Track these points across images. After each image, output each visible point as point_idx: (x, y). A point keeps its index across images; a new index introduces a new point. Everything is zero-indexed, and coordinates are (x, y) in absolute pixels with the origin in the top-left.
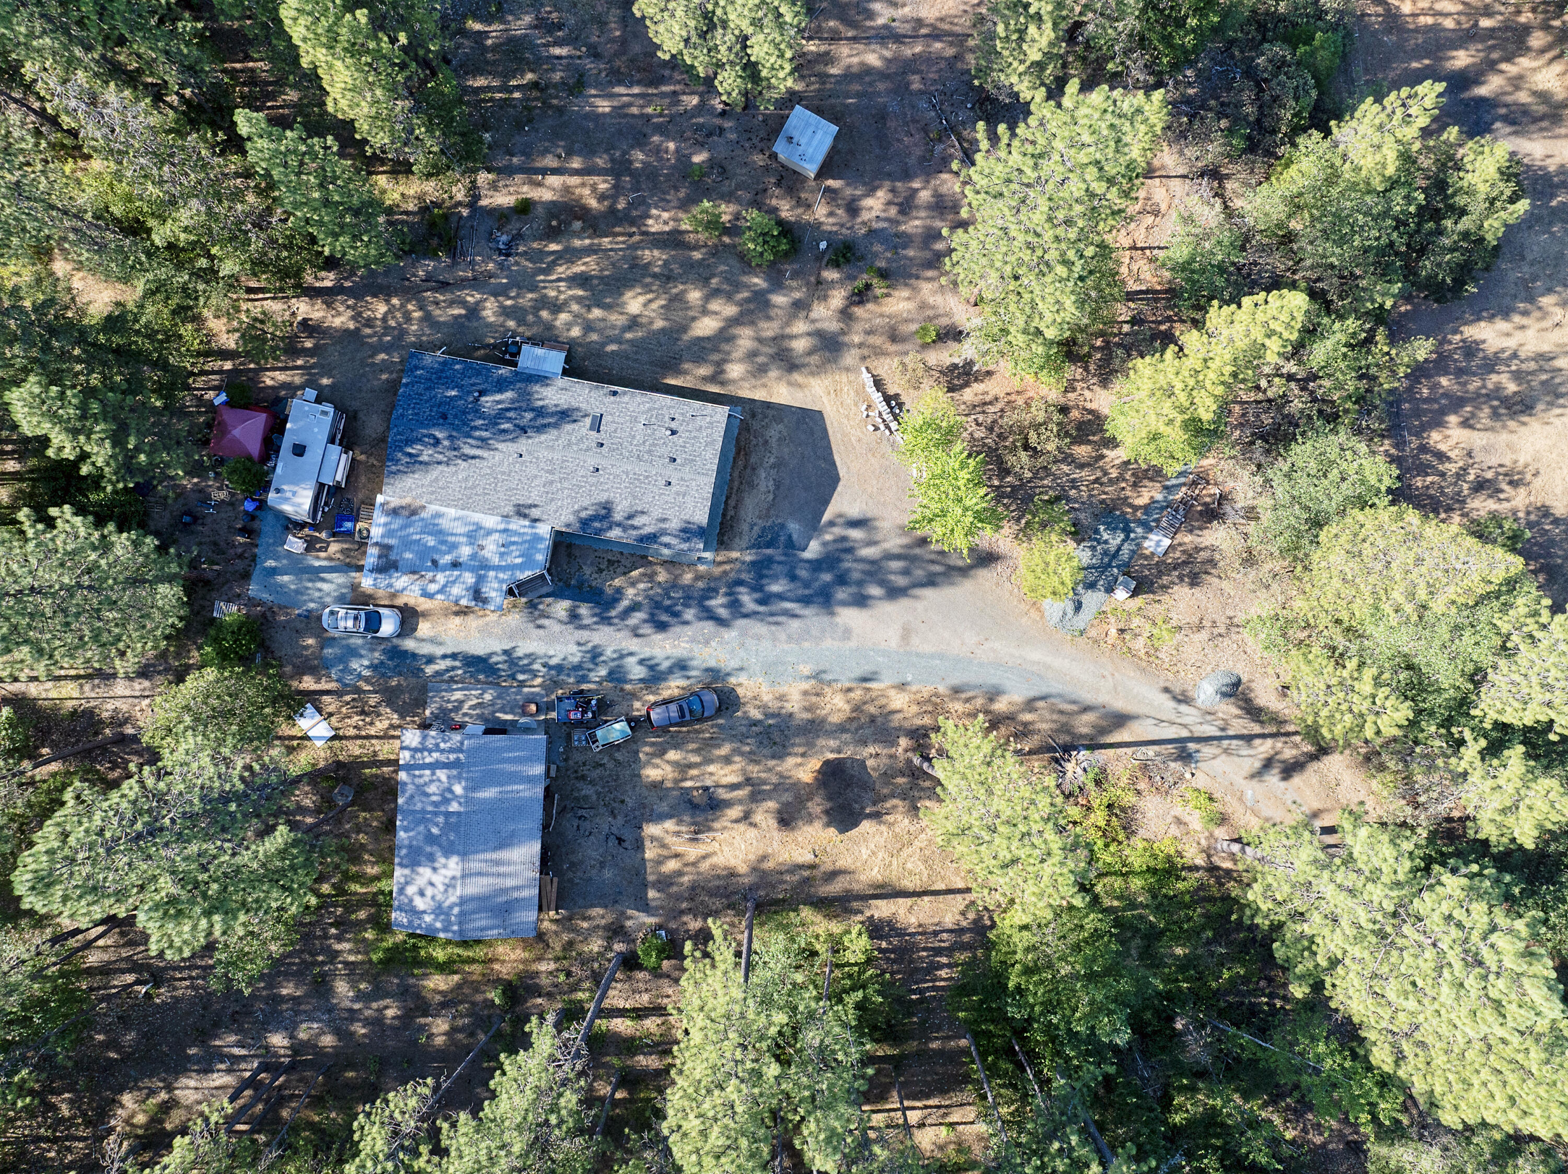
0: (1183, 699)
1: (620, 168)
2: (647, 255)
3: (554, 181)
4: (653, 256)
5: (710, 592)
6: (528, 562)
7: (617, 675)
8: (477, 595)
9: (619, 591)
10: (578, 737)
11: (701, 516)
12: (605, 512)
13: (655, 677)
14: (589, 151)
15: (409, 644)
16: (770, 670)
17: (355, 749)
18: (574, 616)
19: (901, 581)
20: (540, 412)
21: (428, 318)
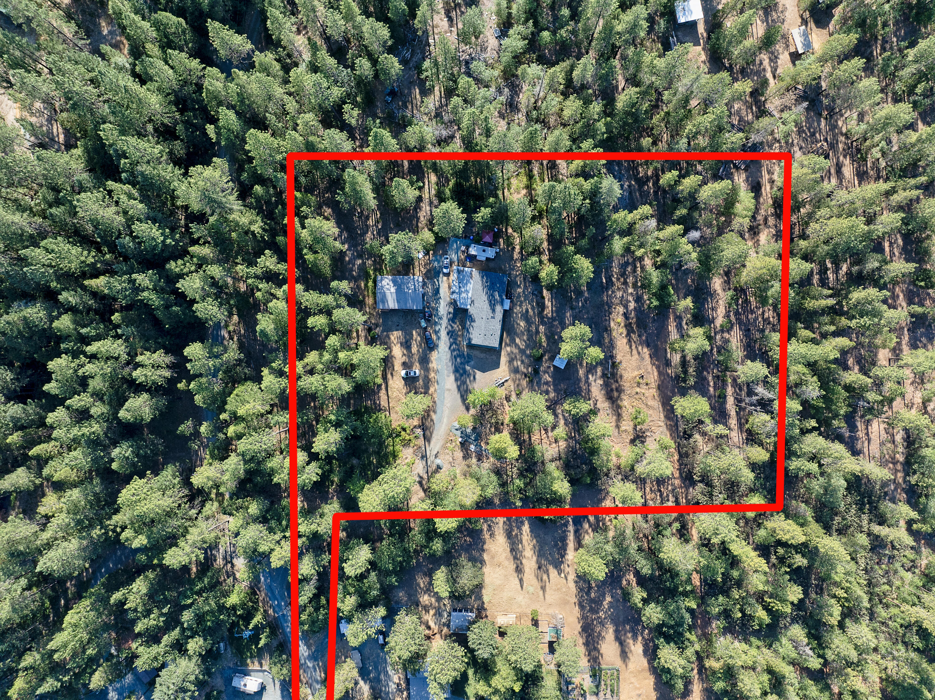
0: (436, 456)
1: (553, 319)
2: (534, 326)
3: (550, 304)
4: (534, 329)
5: (456, 344)
6: (461, 304)
7: (436, 323)
8: (453, 292)
9: (455, 323)
10: (421, 315)
11: (473, 342)
12: (473, 321)
13: (436, 332)
14: (557, 311)
15: (441, 275)
16: (439, 359)
17: (417, 264)
18: (450, 313)
19: (462, 389)
20: (494, 305)
21: (517, 276)
